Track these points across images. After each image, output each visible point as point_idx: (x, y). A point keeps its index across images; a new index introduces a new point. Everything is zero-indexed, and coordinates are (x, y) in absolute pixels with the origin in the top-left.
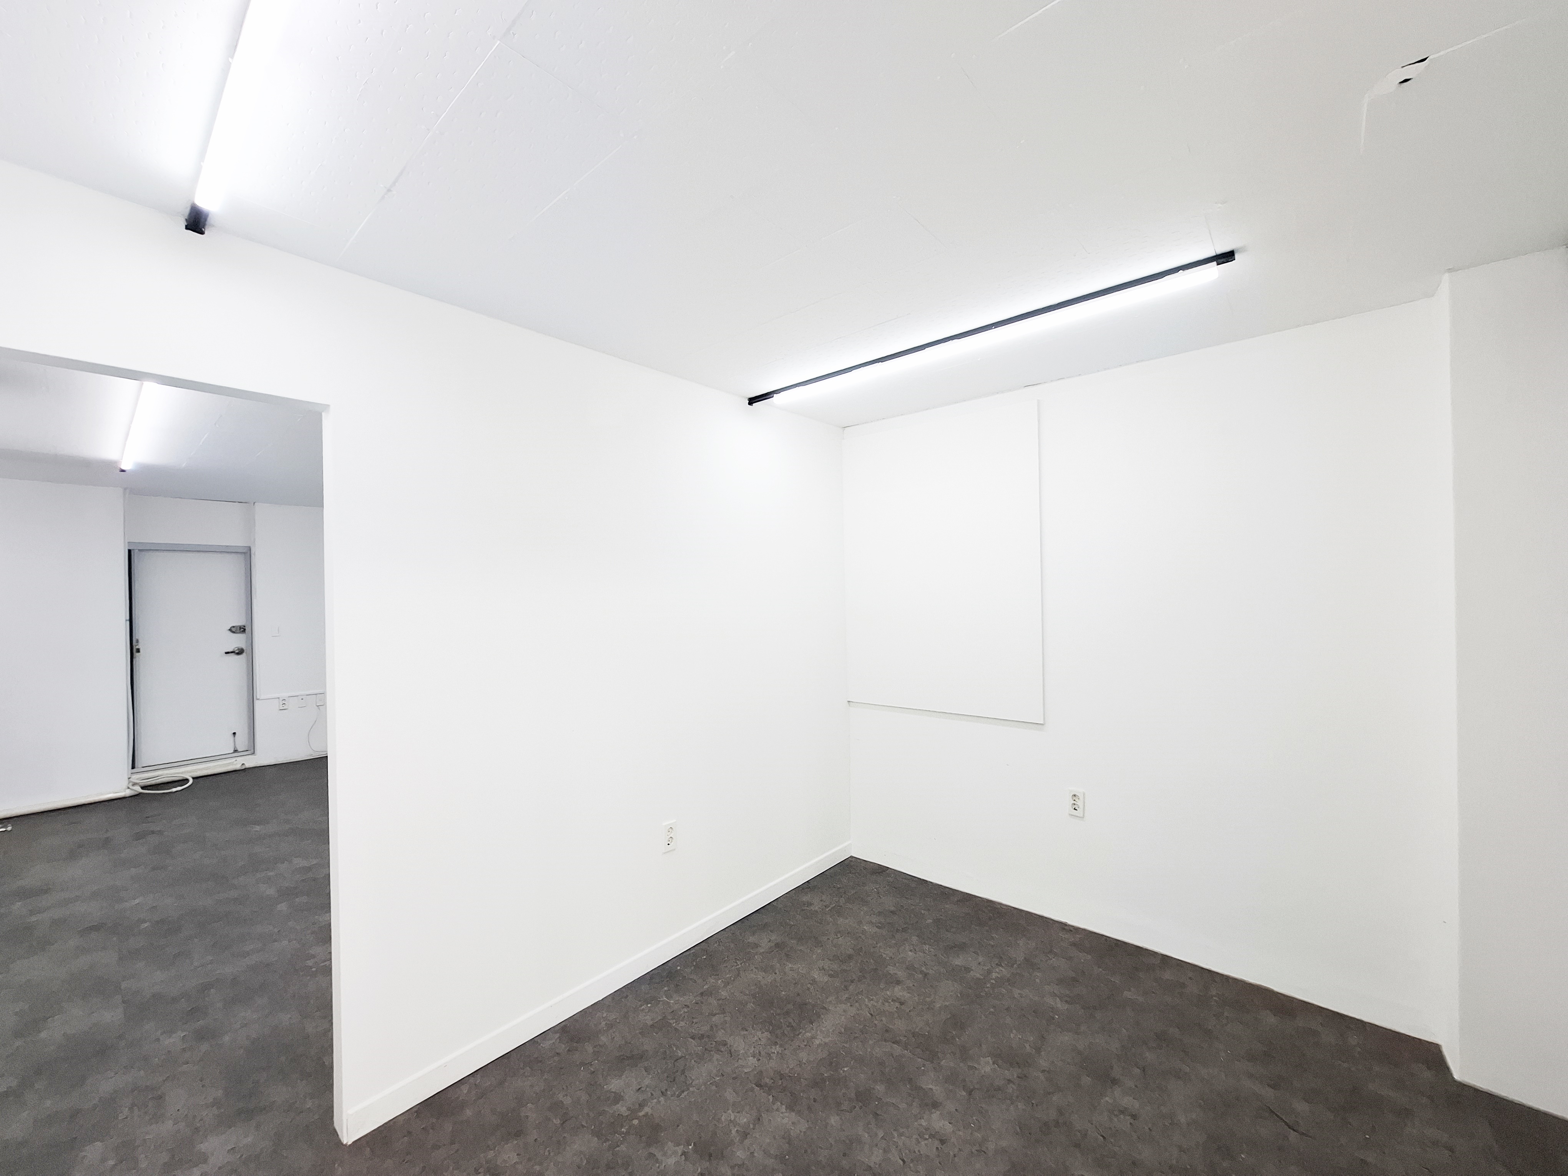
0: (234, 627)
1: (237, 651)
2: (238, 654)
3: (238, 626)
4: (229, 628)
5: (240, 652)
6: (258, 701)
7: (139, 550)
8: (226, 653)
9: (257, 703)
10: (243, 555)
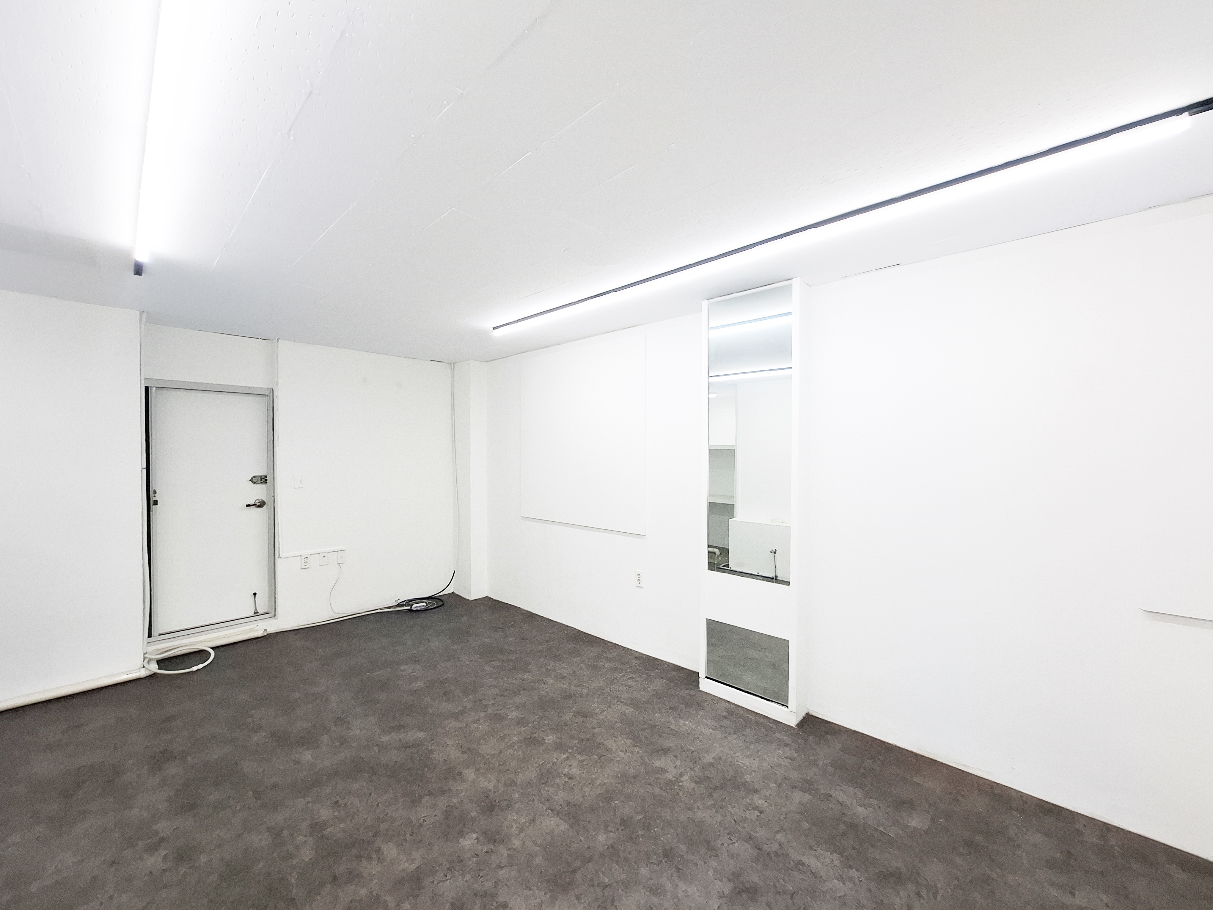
0: (255, 477)
1: (258, 504)
2: (259, 506)
3: (258, 476)
4: (250, 479)
5: (261, 504)
6: (280, 559)
7: (156, 387)
8: (248, 506)
9: (278, 561)
10: (264, 398)
